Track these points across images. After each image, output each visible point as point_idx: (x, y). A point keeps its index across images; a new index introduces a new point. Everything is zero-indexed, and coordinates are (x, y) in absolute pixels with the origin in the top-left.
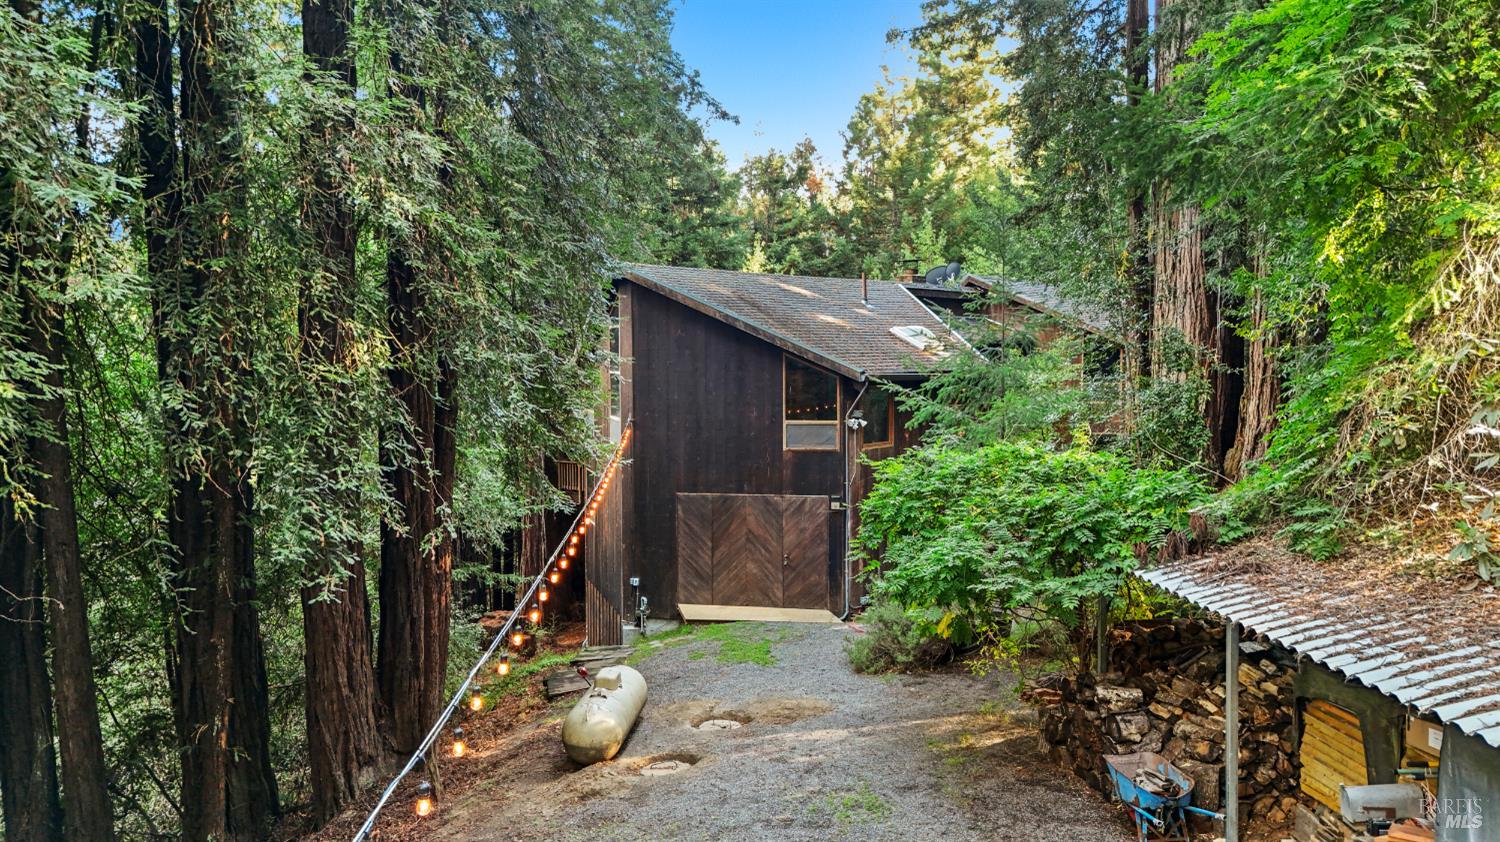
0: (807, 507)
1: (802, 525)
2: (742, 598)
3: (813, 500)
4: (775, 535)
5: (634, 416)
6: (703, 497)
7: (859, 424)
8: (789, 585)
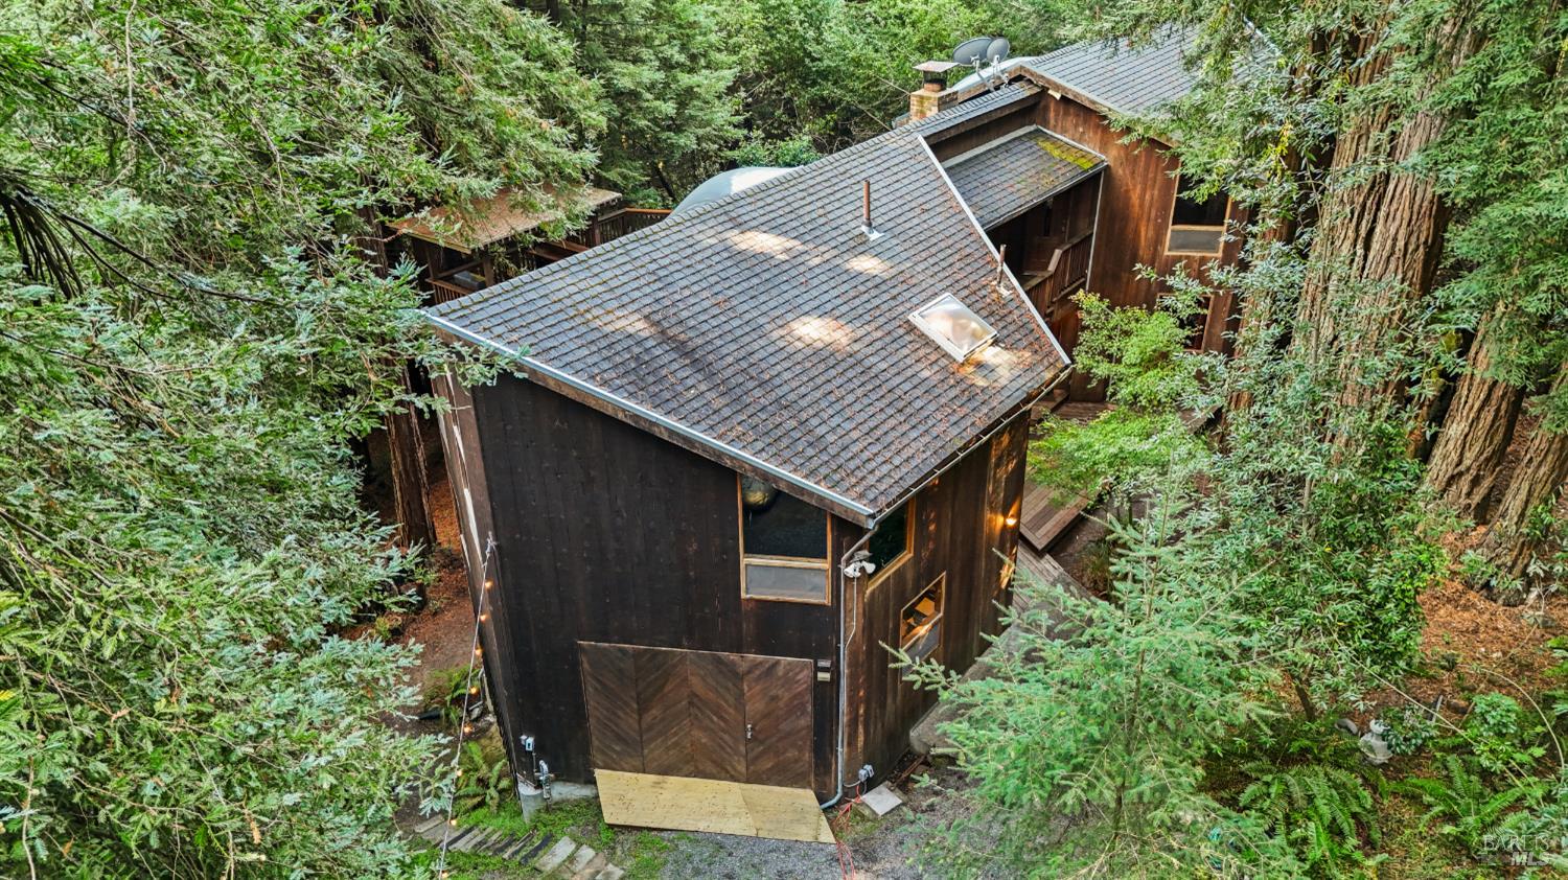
0: (780, 671)
1: (773, 692)
2: (685, 769)
3: (790, 663)
4: (732, 700)
5: (496, 538)
6: (620, 649)
7: (862, 569)
8: (756, 758)
